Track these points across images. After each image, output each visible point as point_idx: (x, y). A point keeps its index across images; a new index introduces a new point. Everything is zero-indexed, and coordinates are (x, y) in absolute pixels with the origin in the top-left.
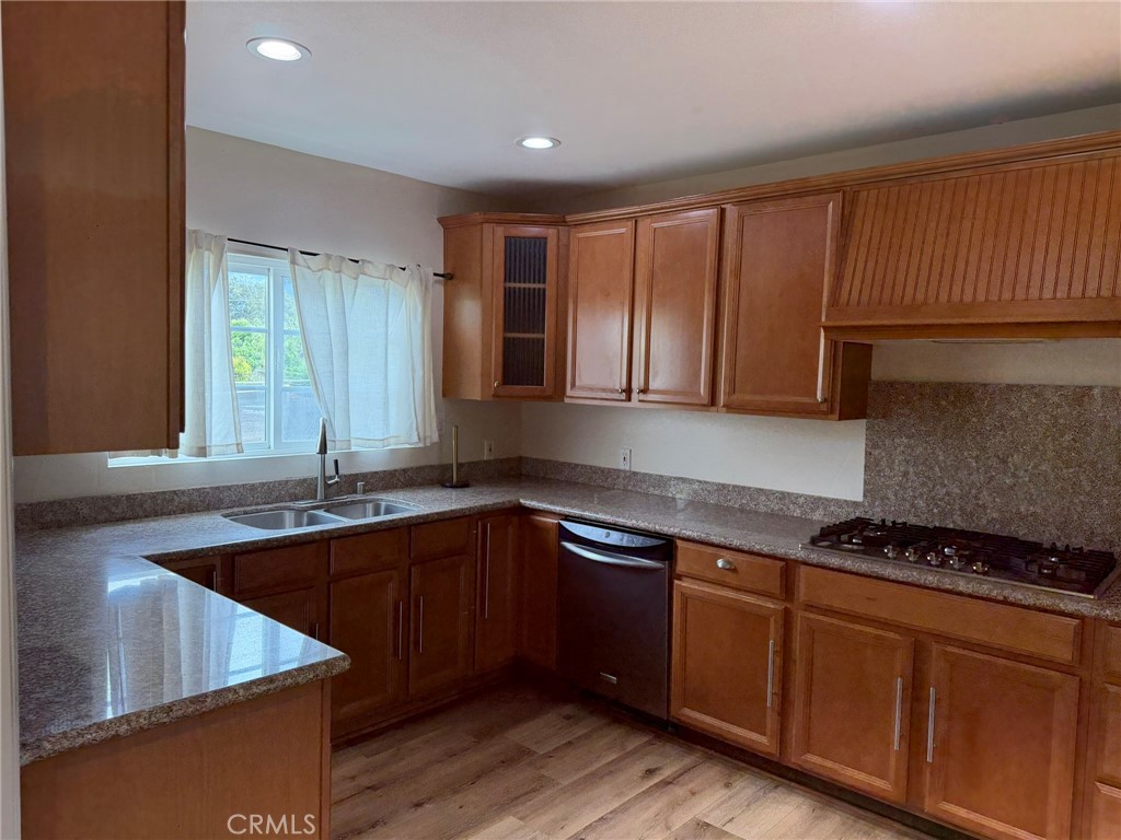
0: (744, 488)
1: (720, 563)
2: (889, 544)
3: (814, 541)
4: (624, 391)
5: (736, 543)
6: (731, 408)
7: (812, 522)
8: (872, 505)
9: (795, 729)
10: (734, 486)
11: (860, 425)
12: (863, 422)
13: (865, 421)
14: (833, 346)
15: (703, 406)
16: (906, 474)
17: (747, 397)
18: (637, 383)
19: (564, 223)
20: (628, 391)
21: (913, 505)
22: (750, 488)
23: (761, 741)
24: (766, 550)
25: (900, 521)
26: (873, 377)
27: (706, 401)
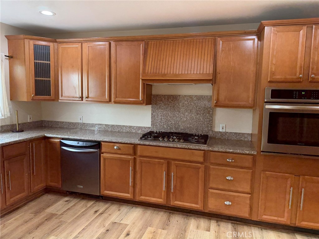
0: (119, 125)
1: (115, 147)
2: (160, 137)
3: (141, 138)
4: (80, 97)
5: (120, 141)
6: (115, 102)
7: (138, 134)
8: (153, 127)
9: (137, 190)
10: (116, 125)
11: (150, 107)
12: (150, 106)
13: (151, 105)
14: (143, 84)
15: (107, 102)
16: (161, 119)
17: (120, 99)
18: (85, 95)
19: (56, 42)
20: (82, 98)
21: (163, 127)
22: (121, 126)
23: (128, 196)
24: (129, 142)
25: (160, 131)
26: (153, 94)
27: (108, 100)
